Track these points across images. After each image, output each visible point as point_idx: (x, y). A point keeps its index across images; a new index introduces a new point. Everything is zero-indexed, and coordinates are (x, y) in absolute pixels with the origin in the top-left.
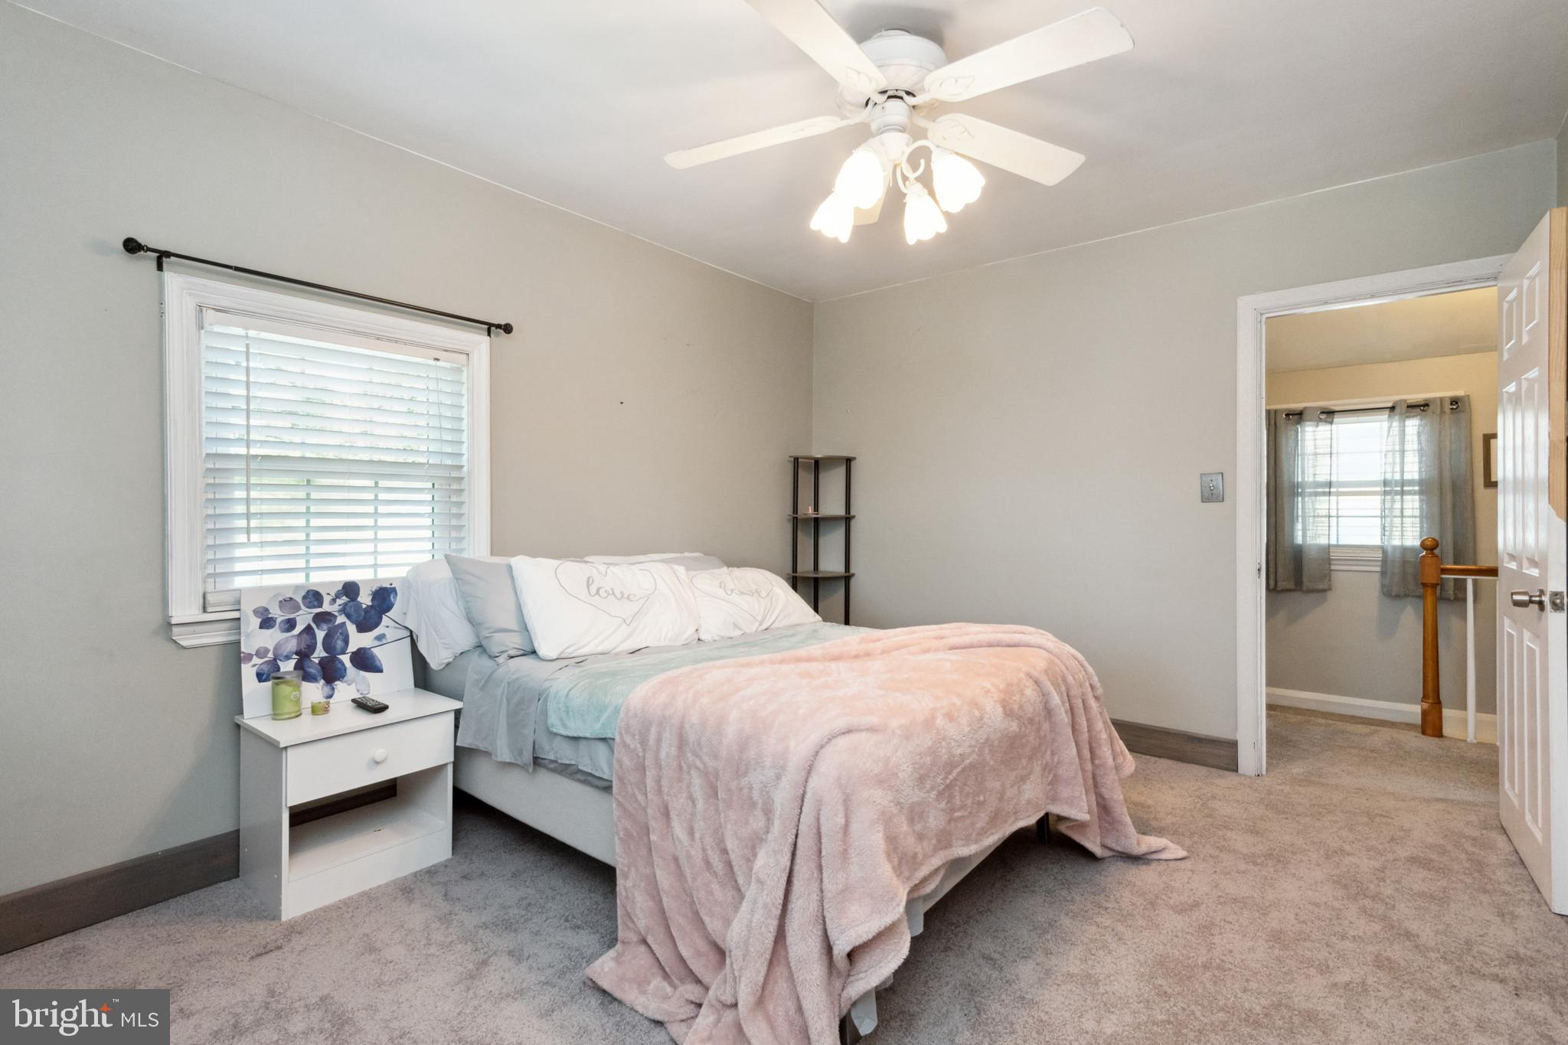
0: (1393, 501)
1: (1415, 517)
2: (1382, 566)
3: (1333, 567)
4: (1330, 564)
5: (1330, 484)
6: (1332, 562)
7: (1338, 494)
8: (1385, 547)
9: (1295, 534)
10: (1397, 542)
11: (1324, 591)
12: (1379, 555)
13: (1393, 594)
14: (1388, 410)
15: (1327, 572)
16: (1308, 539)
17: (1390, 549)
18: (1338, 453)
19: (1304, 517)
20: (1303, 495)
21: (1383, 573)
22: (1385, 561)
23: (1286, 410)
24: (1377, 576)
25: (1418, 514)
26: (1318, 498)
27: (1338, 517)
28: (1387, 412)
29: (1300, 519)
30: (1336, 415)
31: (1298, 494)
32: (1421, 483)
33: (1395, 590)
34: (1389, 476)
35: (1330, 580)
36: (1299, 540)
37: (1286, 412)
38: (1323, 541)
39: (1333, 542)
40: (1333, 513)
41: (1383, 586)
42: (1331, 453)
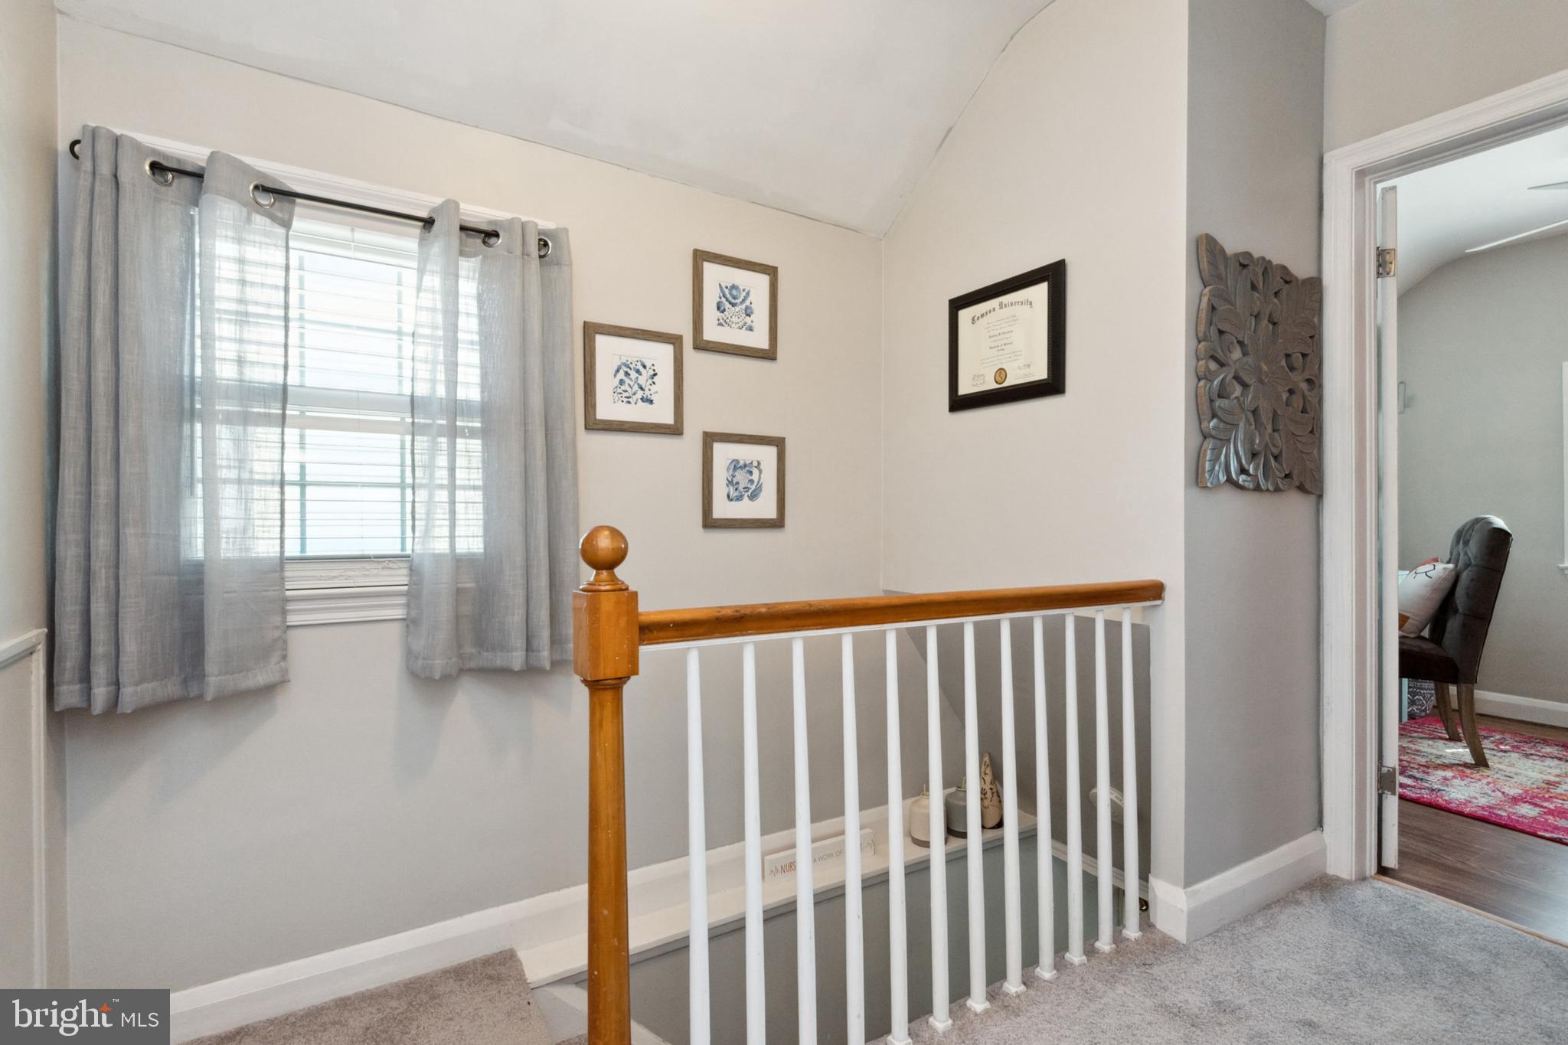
0: (433, 451)
1: (475, 488)
2: (408, 606)
3: (293, 619)
4: (284, 613)
5: (283, 393)
6: (290, 607)
7: (305, 424)
8: (416, 560)
9: (184, 533)
10: (442, 546)
11: (268, 691)
12: (399, 577)
13: (437, 677)
14: (421, 224)
15: (277, 634)
16: (223, 545)
17: (427, 567)
18: (301, 318)
19: (209, 481)
20: (208, 419)
21: (410, 623)
22: (413, 595)
23: (154, 151)
24: (396, 629)
25: (480, 483)
26: (250, 429)
27: (303, 485)
28: (416, 228)
29: (199, 489)
30: (300, 207)
31: (192, 415)
32: (485, 410)
33: (439, 664)
34: (422, 390)
35: (284, 657)
36: (196, 550)
37: (156, 159)
38: (266, 548)
39: (292, 550)
40: (292, 473)
41: (410, 655)
42: (286, 319)
